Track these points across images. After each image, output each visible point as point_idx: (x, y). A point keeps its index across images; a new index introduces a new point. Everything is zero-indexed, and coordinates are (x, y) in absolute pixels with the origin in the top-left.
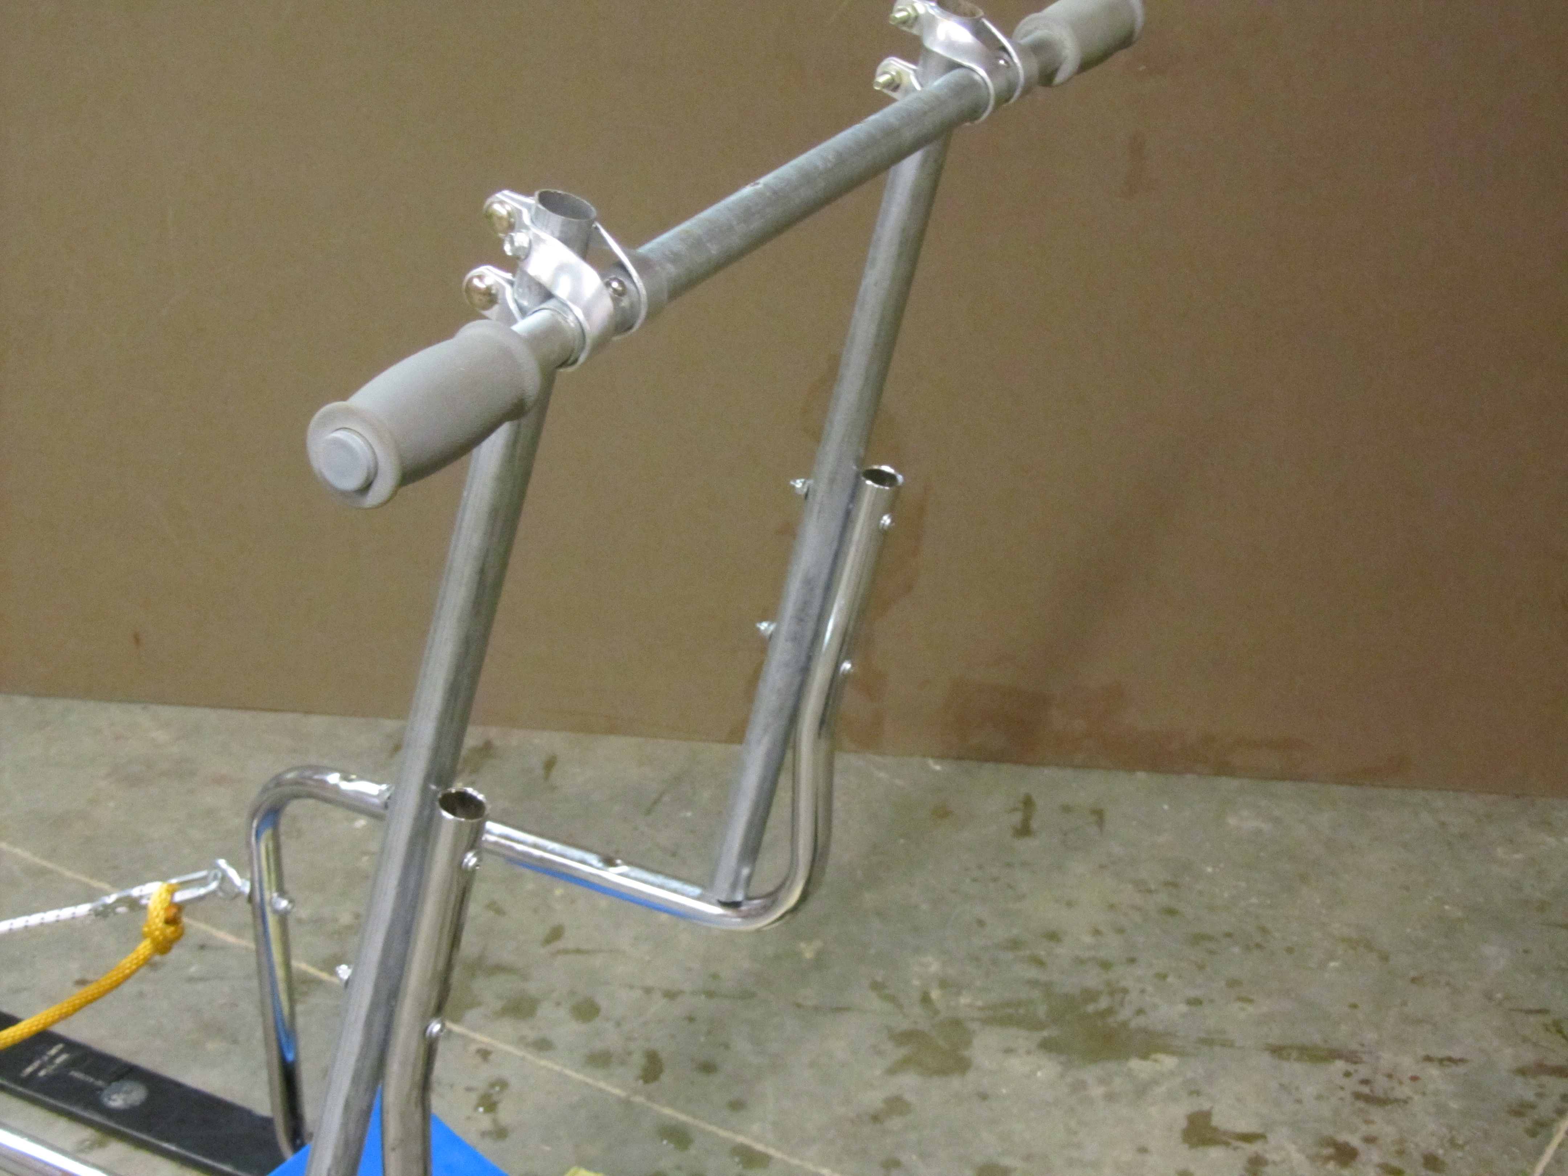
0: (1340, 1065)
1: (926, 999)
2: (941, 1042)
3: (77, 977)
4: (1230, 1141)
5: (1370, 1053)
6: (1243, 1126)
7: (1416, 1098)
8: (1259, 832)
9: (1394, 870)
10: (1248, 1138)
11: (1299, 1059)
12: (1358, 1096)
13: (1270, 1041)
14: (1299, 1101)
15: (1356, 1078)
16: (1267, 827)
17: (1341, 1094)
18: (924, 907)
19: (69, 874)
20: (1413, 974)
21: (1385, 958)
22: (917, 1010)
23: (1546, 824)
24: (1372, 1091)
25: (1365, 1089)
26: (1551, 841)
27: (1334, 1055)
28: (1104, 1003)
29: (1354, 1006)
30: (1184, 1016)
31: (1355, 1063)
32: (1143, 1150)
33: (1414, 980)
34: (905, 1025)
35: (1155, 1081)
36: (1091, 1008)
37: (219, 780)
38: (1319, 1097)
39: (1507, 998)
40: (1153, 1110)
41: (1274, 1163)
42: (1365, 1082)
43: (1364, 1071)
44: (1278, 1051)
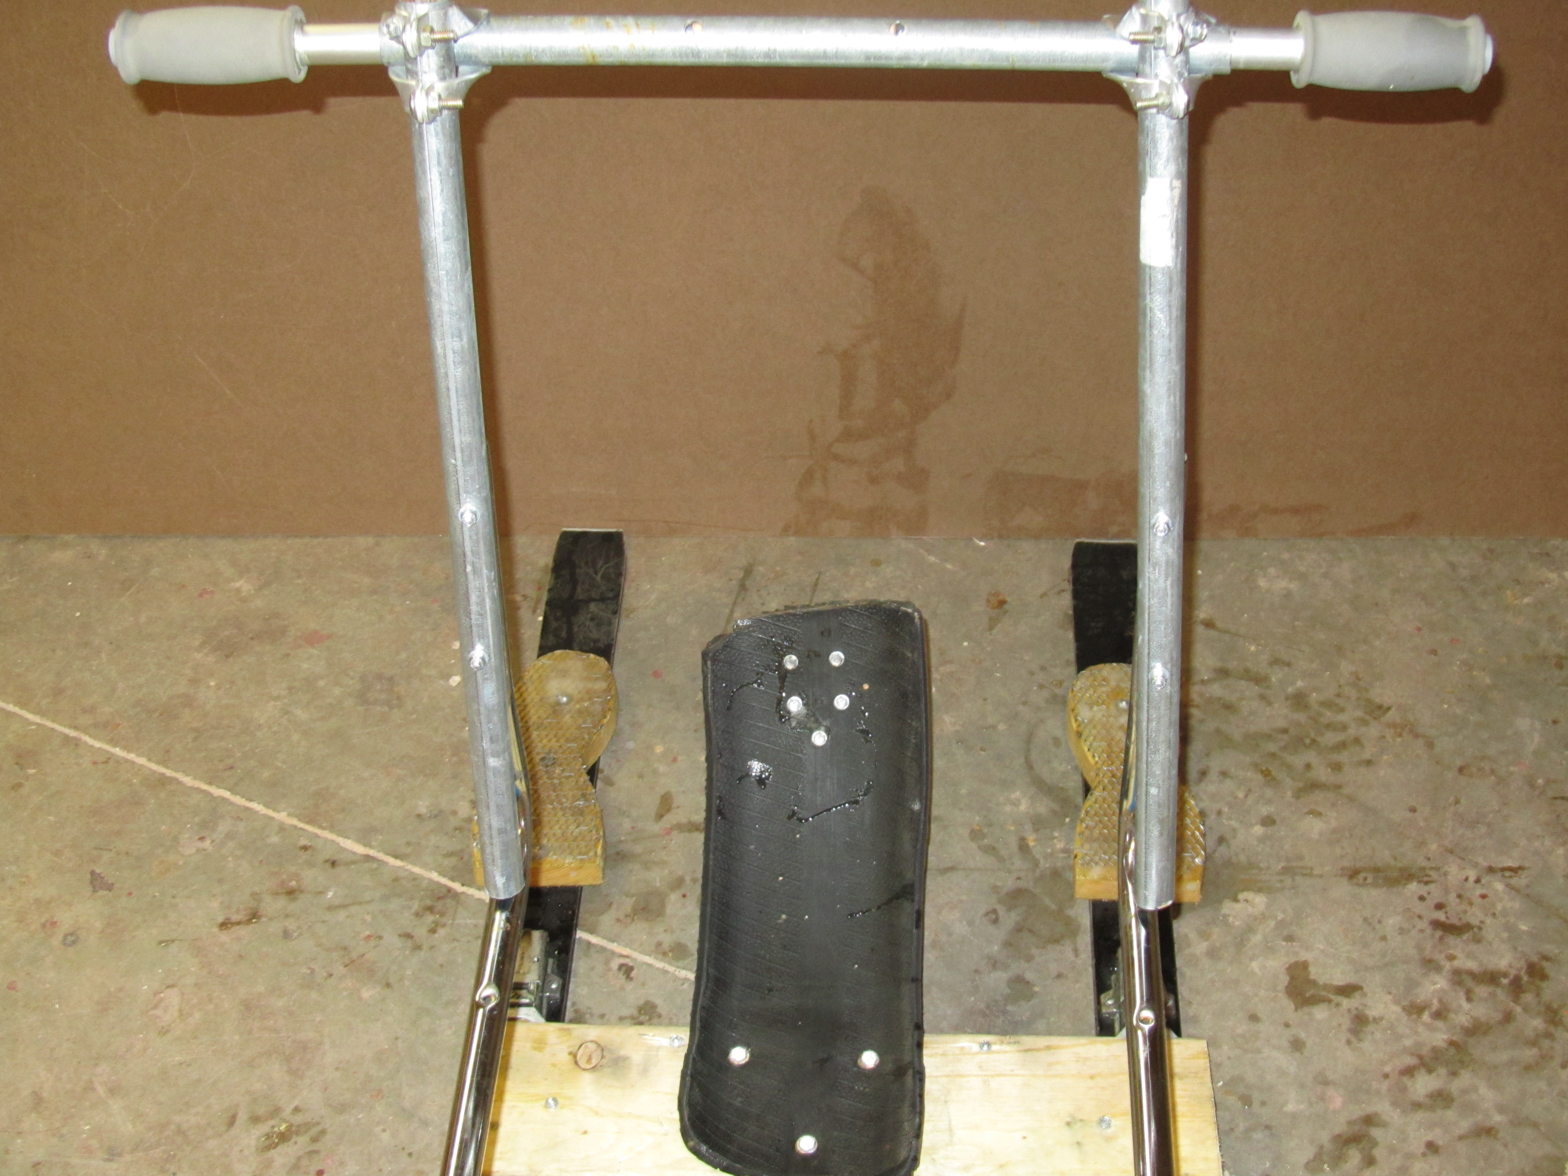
0: (1413, 888)
1: (1023, 847)
2: (1047, 901)
3: (220, 919)
4: (1332, 997)
5: (1437, 869)
6: (1339, 976)
7: (1489, 921)
8: (1288, 595)
9: (1419, 629)
10: (1347, 990)
11: (1375, 885)
12: (1437, 924)
13: (1346, 863)
14: (1384, 938)
15: (1431, 902)
16: (1293, 586)
17: (1420, 924)
18: (1001, 727)
19: (188, 781)
20: (1459, 762)
21: (1430, 745)
22: (1018, 863)
23: (1546, 558)
24: (1447, 918)
25: (1441, 916)
26: (1553, 576)
27: (1407, 875)
29: (1413, 810)
30: (1262, 840)
31: (1427, 883)
32: (1254, 1018)
33: (1461, 770)
34: (1010, 883)
35: (1250, 929)
37: (312, 639)
38: (1402, 931)
39: (1548, 782)
40: (1255, 965)
41: (1374, 1019)
42: (1439, 906)
43: (1435, 892)
44: (1353, 874)
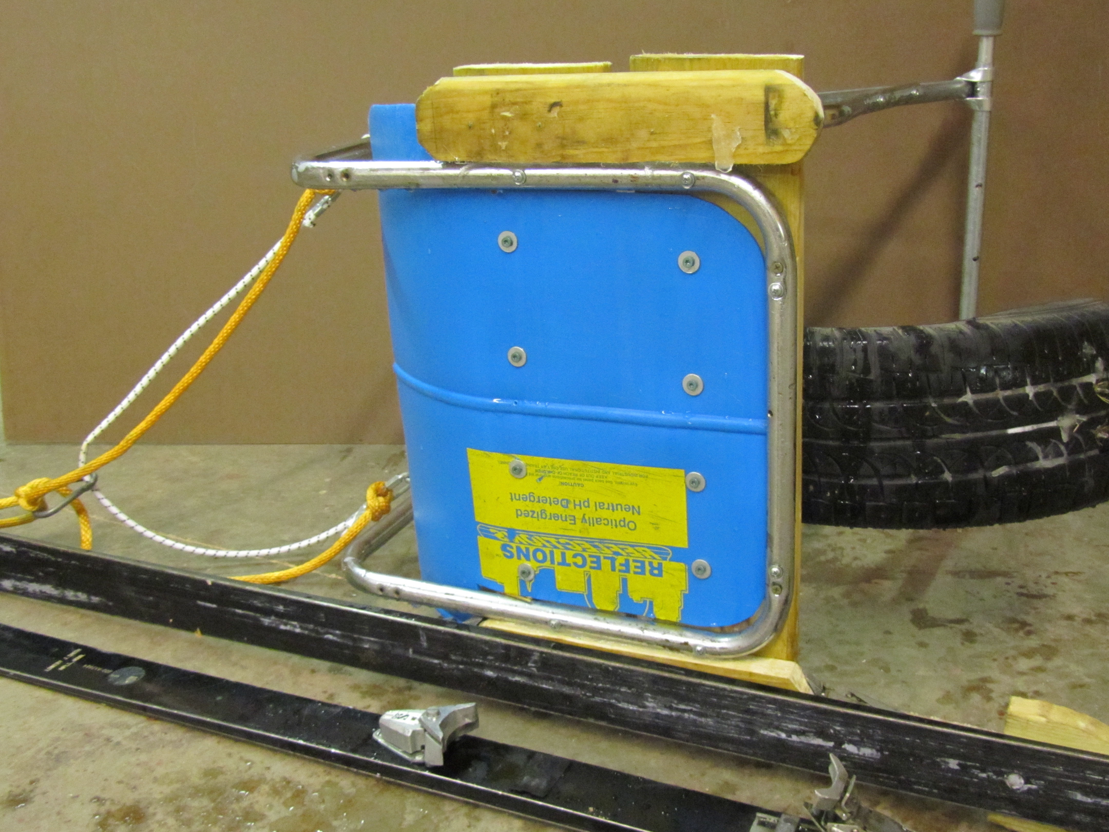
0: (999, 579)
4: (946, 624)
5: (1017, 572)
6: (951, 614)
7: (1060, 594)
10: (957, 621)
11: (972, 578)
12: (1020, 595)
14: (982, 600)
15: (1014, 585)
17: (1008, 594)
24: (1028, 591)
25: (1024, 591)
27: (991, 574)
28: (830, 555)
31: (1010, 577)
33: (1027, 534)
36: (823, 558)
38: (995, 597)
39: (1092, 540)
41: (981, 634)
42: (1021, 587)
43: (1018, 582)
44: (956, 574)
